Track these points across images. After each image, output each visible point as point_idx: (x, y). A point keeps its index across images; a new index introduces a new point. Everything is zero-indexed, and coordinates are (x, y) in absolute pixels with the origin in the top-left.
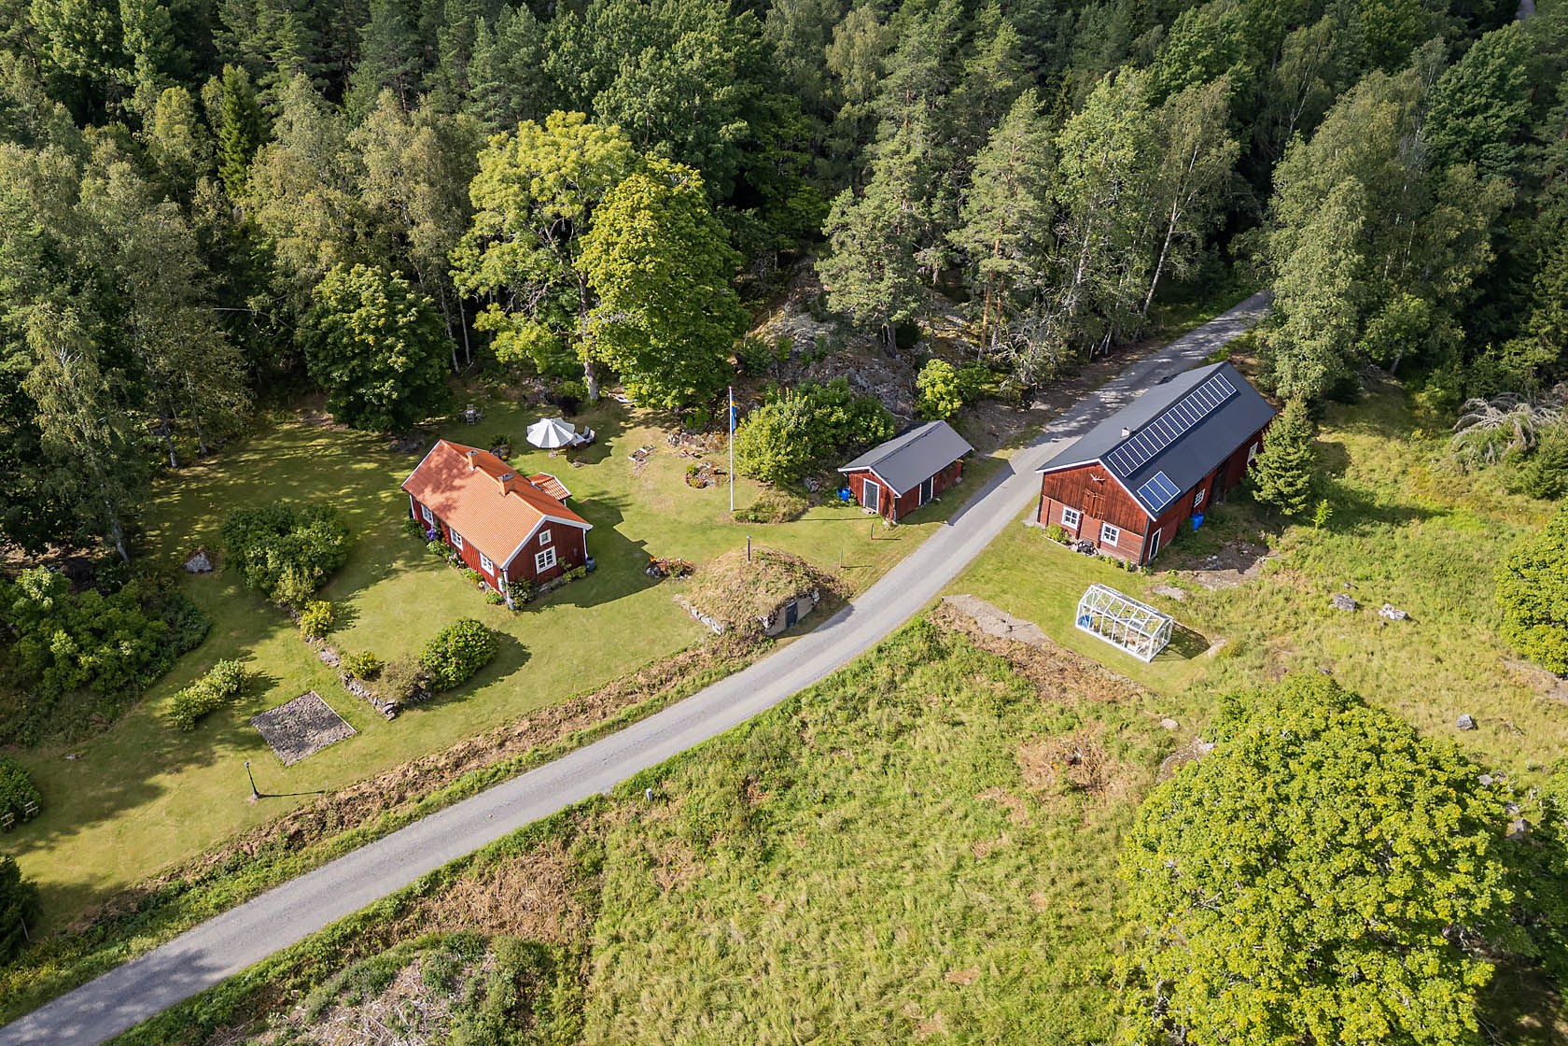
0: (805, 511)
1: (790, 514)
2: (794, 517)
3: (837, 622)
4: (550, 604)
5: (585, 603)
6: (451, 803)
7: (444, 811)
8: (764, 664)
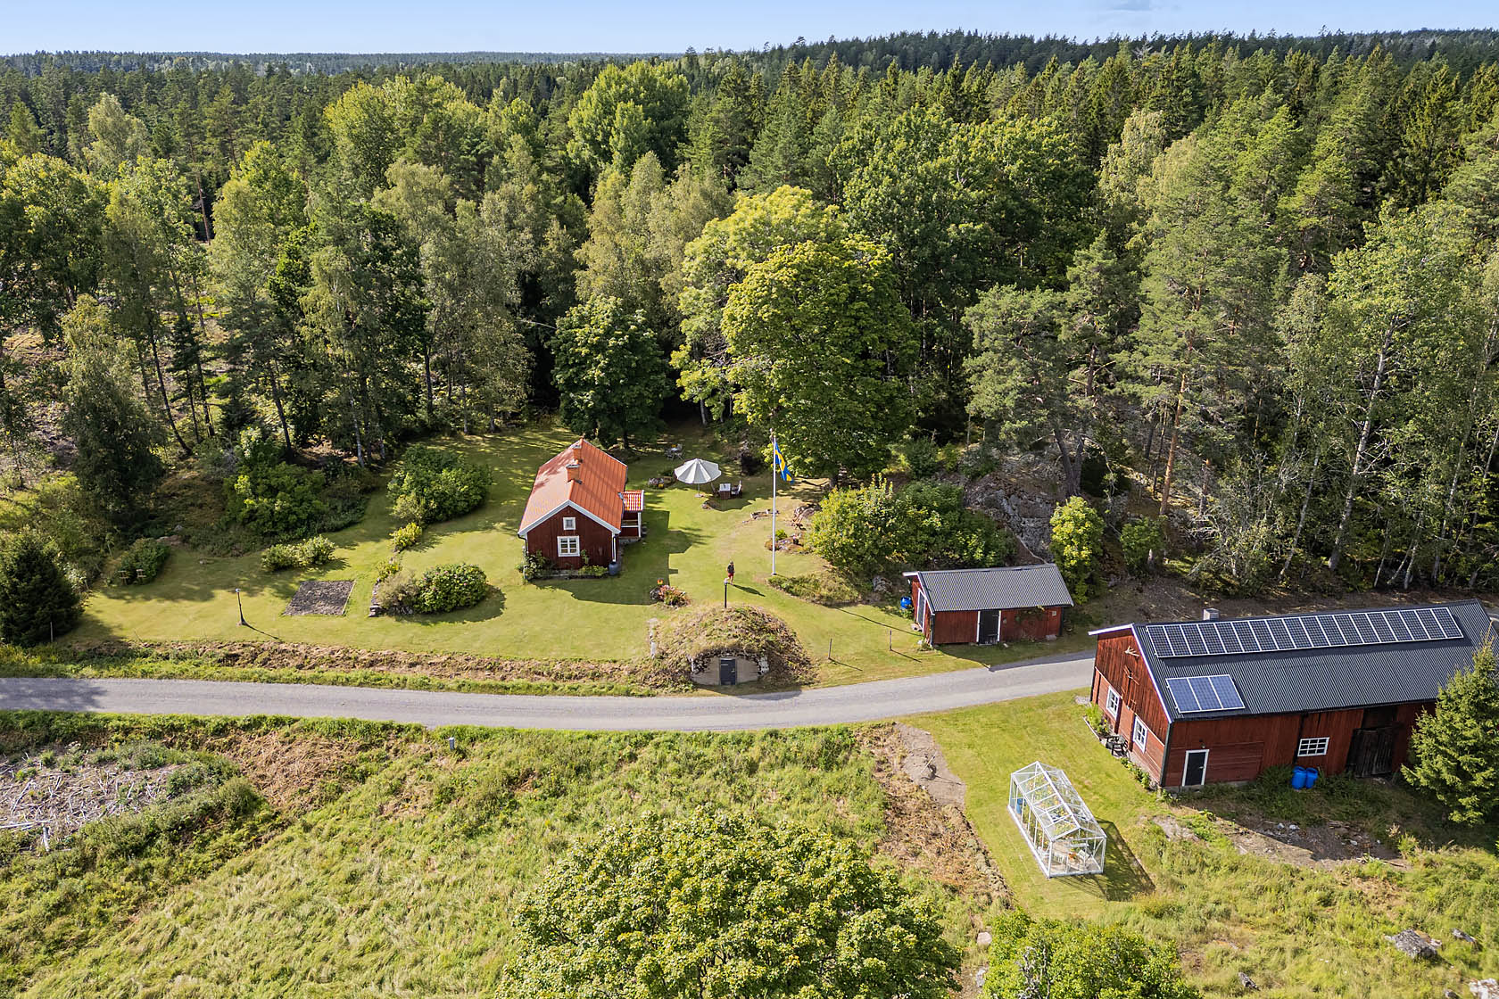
0: (852, 603)
1: (828, 598)
2: (830, 603)
3: (768, 698)
4: (555, 586)
5: (578, 596)
6: (334, 683)
7: (325, 687)
8: (665, 699)
